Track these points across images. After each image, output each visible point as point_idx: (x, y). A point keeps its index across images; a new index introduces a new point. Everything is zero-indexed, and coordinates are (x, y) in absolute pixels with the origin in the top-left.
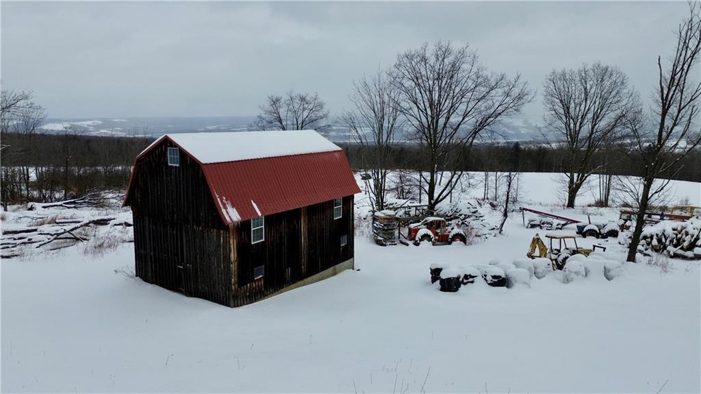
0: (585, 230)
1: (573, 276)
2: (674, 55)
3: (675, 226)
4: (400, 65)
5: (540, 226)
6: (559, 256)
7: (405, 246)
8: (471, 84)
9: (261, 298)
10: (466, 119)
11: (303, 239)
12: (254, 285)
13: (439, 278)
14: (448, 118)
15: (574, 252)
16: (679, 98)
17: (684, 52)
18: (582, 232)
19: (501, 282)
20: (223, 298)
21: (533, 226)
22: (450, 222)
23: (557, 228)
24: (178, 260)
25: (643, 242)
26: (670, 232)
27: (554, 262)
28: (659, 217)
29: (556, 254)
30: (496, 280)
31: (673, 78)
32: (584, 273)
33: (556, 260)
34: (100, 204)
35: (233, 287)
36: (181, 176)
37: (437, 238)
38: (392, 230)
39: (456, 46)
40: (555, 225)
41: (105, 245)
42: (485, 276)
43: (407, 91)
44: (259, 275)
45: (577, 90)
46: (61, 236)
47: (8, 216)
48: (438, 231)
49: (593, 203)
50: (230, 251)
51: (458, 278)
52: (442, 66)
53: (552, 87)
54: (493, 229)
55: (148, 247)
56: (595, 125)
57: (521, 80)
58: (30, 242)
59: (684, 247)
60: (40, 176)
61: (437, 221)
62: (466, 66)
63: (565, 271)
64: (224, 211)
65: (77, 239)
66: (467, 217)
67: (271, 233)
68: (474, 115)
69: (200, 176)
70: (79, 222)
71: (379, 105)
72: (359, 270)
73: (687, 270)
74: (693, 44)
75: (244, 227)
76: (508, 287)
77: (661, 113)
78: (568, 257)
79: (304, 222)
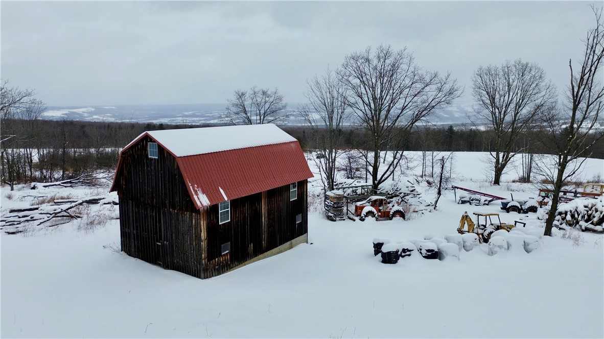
0: (508, 206)
1: (497, 249)
2: (583, 58)
3: (586, 204)
4: (347, 65)
5: (469, 202)
6: (485, 230)
7: (352, 221)
8: (408, 82)
9: (227, 270)
10: (404, 112)
11: (263, 218)
12: (221, 259)
13: (381, 251)
14: (389, 111)
15: (498, 228)
16: (588, 95)
17: (591, 57)
18: (506, 208)
19: (433, 255)
20: (195, 271)
21: (463, 202)
22: (391, 200)
23: (484, 204)
24: (157, 238)
25: (558, 217)
26: (582, 209)
27: (481, 236)
28: (573, 194)
29: (482, 229)
30: (430, 254)
31: (582, 78)
32: (507, 247)
33: (482, 234)
34: (91, 183)
35: (203, 261)
36: (160, 167)
37: (380, 214)
38: (341, 207)
39: (395, 49)
40: (482, 201)
41: (96, 222)
42: (421, 249)
43: (354, 88)
44: (226, 251)
45: (501, 84)
46: (58, 215)
47: (15, 195)
48: (381, 208)
49: (517, 179)
50: (201, 231)
51: (397, 252)
52: (383, 66)
53: (479, 80)
54: (429, 205)
55: (132, 226)
56: (518, 113)
57: (451, 78)
58: (33, 219)
59: (594, 222)
60: (42, 159)
61: (379, 199)
62: (404, 67)
63: (489, 245)
64: (195, 197)
65: (72, 217)
66: (406, 195)
67: (236, 214)
68: (411, 108)
69: (176, 167)
70: (74, 202)
71: (329, 100)
72: (312, 244)
73: (596, 243)
74: (598, 50)
75: (213, 211)
76: (440, 259)
77: (572, 108)
78: (493, 232)
79: (265, 203)
